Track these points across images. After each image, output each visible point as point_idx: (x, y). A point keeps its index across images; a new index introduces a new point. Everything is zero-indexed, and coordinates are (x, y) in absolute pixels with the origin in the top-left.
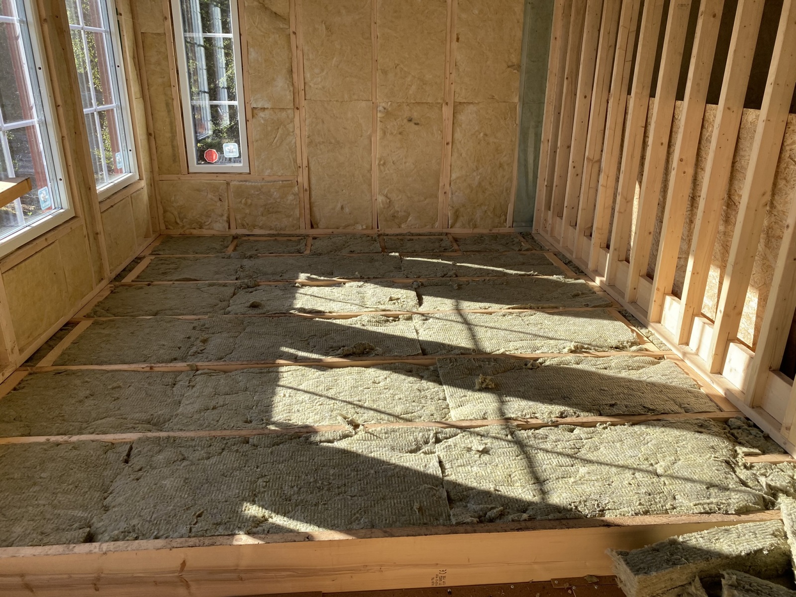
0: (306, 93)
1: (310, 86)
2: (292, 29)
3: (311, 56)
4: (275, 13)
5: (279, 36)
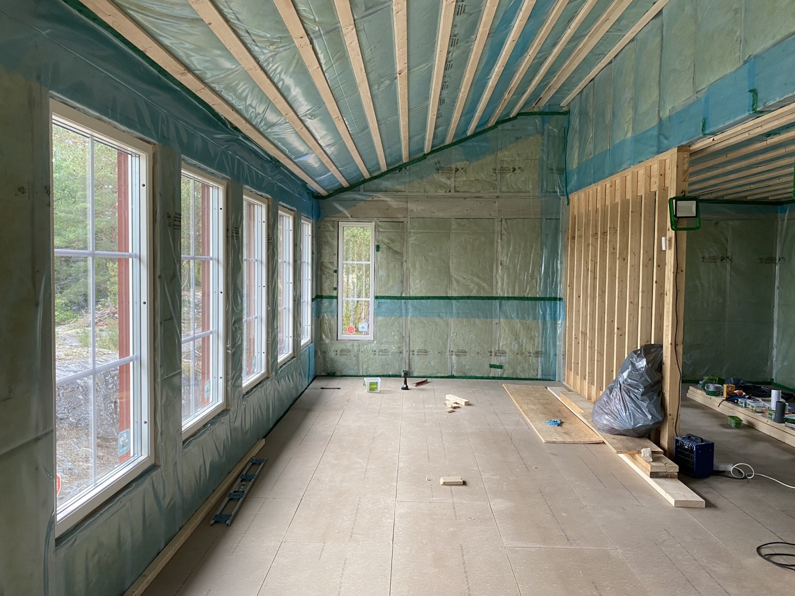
4: (396, 251)
5: (397, 263)
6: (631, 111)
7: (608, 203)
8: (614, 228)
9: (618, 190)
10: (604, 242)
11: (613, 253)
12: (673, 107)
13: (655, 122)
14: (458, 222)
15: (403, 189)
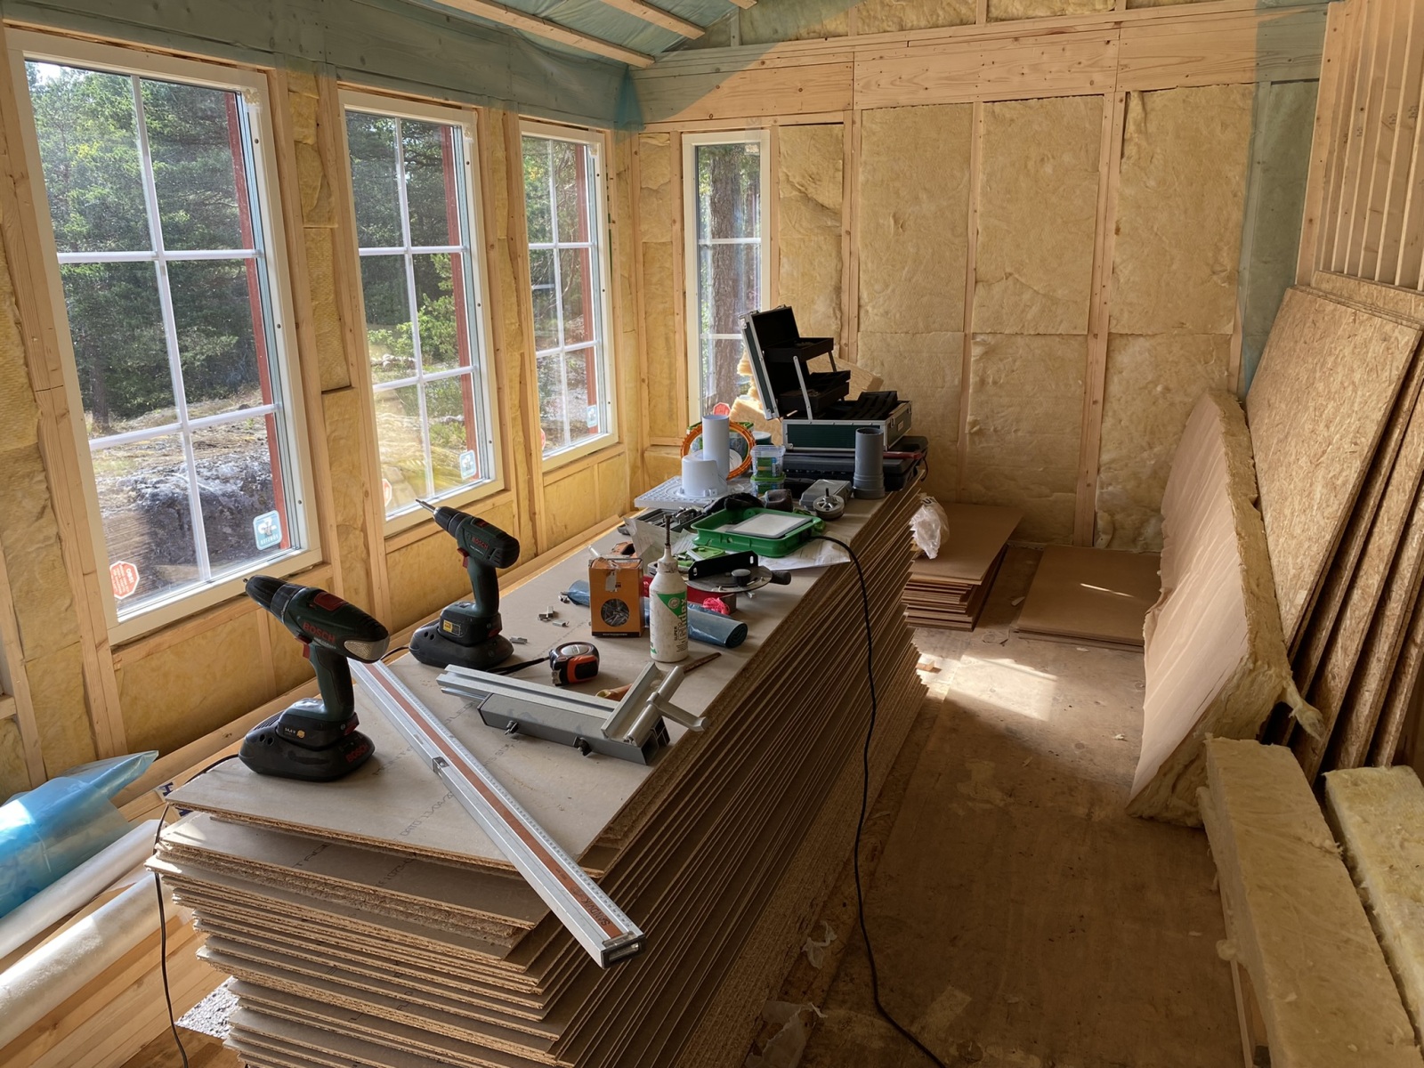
0: (861, 321)
1: (867, 311)
2: (845, 227)
3: (870, 265)
4: (823, 206)
5: (825, 239)
14: (994, 112)
15: (841, 29)
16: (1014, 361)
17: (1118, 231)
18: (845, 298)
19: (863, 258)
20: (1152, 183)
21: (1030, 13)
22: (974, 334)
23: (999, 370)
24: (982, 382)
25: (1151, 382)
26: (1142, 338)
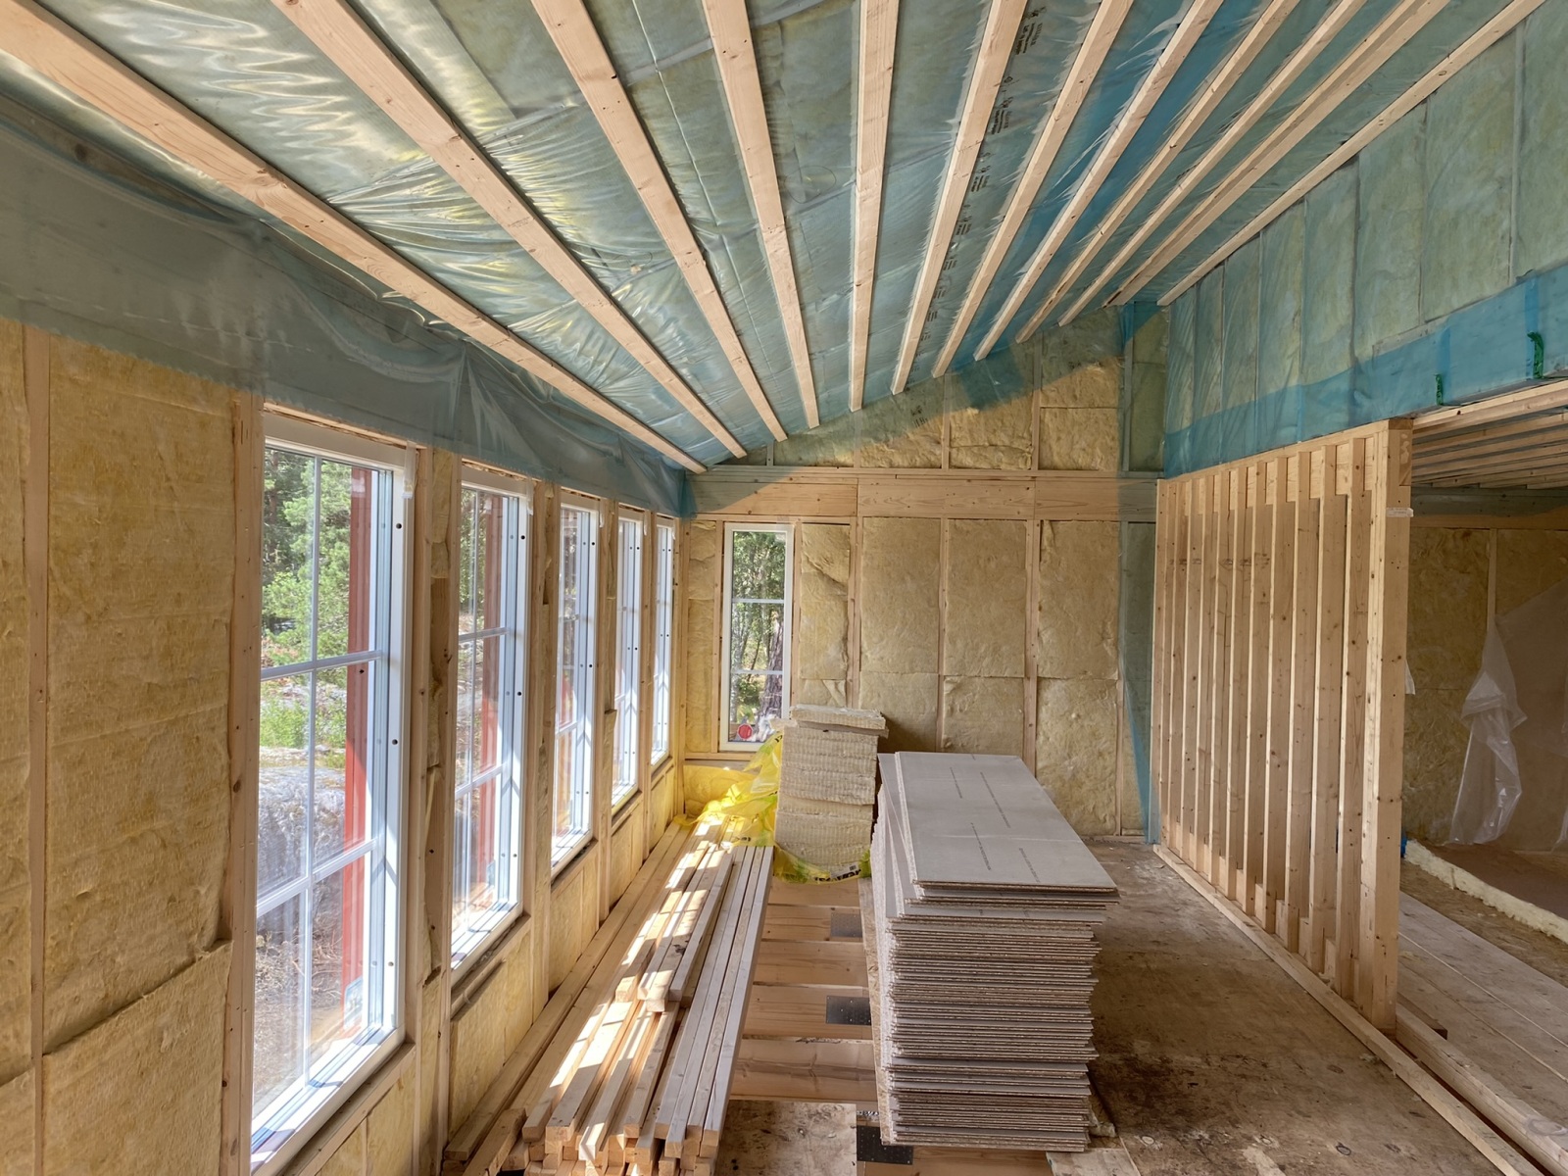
0: (862, 663)
1: (866, 657)
2: (849, 598)
3: (869, 624)
4: (834, 580)
5: (836, 603)
6: (1296, 336)
7: (1252, 502)
8: (1265, 555)
9: (1272, 481)
10: (1244, 580)
11: (1262, 603)
12: (1380, 342)
13: (1344, 365)
14: (955, 526)
15: (849, 461)
16: (974, 695)
17: (1040, 609)
18: (850, 646)
19: (863, 619)
20: (1060, 579)
21: (978, 465)
22: (945, 677)
23: (964, 701)
24: (952, 710)
25: (1068, 711)
26: (1059, 681)
